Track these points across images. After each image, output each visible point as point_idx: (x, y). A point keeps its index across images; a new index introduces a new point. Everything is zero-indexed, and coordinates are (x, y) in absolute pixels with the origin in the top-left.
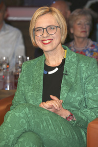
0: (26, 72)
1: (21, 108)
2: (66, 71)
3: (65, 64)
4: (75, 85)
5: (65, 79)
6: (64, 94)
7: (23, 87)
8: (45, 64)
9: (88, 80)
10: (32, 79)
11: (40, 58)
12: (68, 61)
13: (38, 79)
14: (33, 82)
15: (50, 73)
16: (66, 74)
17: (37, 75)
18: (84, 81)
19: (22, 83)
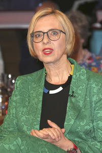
0: (20, 90)
1: (11, 138)
2: (73, 92)
3: (72, 83)
4: (83, 110)
5: (71, 102)
6: (70, 120)
7: (14, 109)
8: (46, 80)
9: (98, 104)
10: (27, 99)
11: (39, 72)
12: (75, 79)
13: (36, 100)
14: (29, 103)
15: (51, 92)
16: (72, 96)
17: (34, 95)
18: (94, 105)
19: (14, 104)
